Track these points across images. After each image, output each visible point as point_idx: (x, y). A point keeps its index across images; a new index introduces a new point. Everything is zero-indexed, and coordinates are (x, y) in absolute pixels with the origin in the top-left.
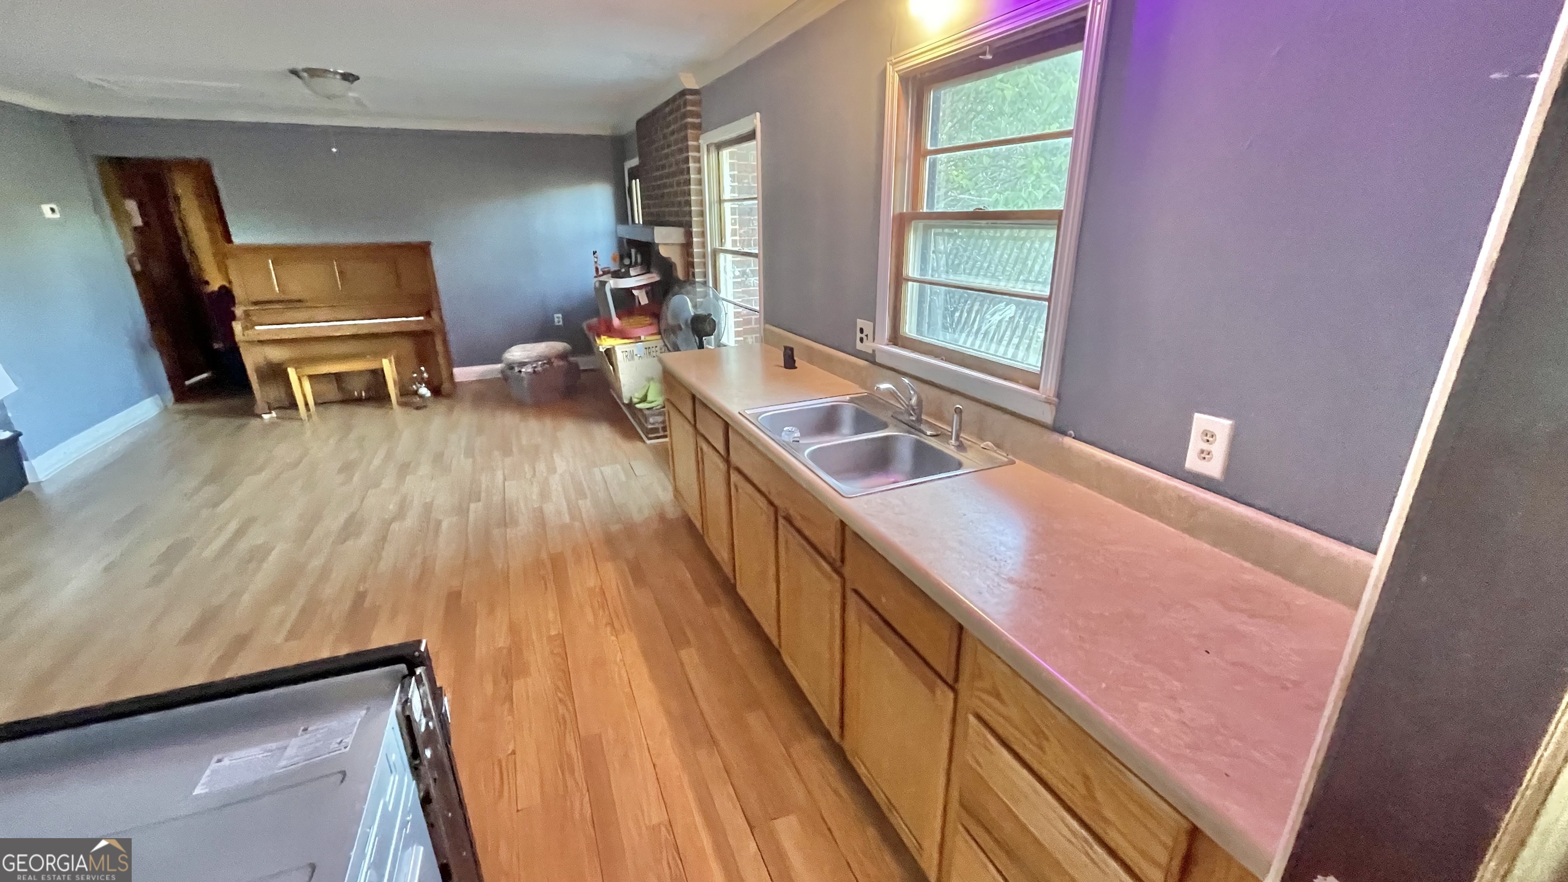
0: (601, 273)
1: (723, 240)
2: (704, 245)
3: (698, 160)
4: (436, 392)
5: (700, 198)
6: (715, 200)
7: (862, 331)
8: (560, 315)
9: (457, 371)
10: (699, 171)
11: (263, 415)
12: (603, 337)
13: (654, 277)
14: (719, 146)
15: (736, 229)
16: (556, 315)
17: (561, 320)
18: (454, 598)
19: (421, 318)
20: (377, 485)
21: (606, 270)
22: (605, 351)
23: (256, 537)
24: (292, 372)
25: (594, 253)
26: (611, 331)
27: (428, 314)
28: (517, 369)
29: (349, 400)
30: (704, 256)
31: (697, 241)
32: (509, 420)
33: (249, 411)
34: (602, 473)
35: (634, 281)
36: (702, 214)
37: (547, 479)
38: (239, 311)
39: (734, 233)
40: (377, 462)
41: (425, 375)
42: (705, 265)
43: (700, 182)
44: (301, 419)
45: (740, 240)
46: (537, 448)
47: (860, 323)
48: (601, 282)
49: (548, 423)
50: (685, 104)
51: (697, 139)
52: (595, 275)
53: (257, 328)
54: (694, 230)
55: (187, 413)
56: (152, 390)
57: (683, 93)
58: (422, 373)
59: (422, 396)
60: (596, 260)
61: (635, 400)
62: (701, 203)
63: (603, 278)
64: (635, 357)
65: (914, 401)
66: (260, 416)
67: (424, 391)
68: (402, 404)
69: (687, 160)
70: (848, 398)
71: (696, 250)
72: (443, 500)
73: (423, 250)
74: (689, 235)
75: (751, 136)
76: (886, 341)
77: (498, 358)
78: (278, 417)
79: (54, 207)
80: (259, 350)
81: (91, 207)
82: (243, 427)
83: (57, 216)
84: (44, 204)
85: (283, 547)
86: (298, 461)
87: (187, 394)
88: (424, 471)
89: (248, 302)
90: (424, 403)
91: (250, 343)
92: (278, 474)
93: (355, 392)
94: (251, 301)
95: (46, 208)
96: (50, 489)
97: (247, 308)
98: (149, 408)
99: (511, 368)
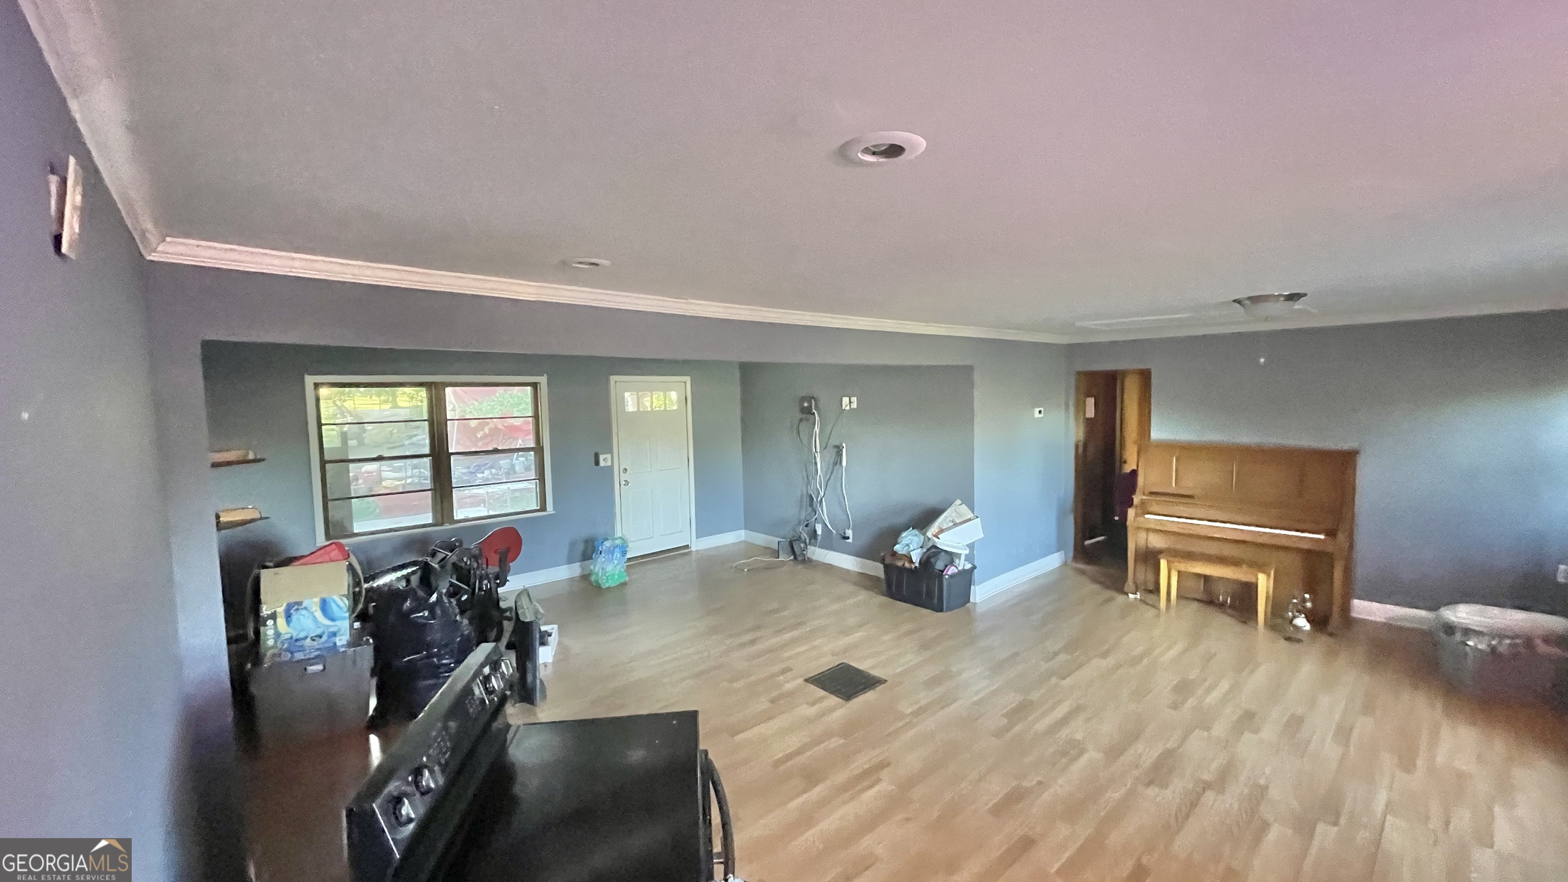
4: (1319, 621)
9: (1356, 603)
11: (1129, 594)
19: (1322, 537)
20: (1206, 726)
23: (1077, 730)
24: (1163, 564)
27: (1331, 533)
28: (1458, 637)
29: (1210, 601)
33: (1118, 585)
38: (1137, 499)
40: (1216, 695)
41: (1309, 605)
44: (1158, 609)
53: (1147, 516)
56: (1061, 546)
58: (1304, 600)
59: (1297, 628)
66: (1127, 594)
67: (1301, 622)
68: (1272, 627)
72: (1283, 794)
73: (1346, 460)
77: (1434, 607)
78: (1141, 600)
79: (1042, 409)
80: (1142, 536)
81: (1063, 406)
82: (1110, 599)
83: (1041, 415)
84: (1037, 408)
85: (1092, 755)
86: (1141, 657)
87: (1083, 554)
88: (1269, 732)
89: (1146, 492)
90: (1299, 636)
91: (1138, 528)
92: (1118, 666)
93: (1221, 597)
94: (1149, 491)
95: (1037, 410)
96: (980, 610)
97: (1144, 497)
98: (1054, 561)
99: (1450, 629)
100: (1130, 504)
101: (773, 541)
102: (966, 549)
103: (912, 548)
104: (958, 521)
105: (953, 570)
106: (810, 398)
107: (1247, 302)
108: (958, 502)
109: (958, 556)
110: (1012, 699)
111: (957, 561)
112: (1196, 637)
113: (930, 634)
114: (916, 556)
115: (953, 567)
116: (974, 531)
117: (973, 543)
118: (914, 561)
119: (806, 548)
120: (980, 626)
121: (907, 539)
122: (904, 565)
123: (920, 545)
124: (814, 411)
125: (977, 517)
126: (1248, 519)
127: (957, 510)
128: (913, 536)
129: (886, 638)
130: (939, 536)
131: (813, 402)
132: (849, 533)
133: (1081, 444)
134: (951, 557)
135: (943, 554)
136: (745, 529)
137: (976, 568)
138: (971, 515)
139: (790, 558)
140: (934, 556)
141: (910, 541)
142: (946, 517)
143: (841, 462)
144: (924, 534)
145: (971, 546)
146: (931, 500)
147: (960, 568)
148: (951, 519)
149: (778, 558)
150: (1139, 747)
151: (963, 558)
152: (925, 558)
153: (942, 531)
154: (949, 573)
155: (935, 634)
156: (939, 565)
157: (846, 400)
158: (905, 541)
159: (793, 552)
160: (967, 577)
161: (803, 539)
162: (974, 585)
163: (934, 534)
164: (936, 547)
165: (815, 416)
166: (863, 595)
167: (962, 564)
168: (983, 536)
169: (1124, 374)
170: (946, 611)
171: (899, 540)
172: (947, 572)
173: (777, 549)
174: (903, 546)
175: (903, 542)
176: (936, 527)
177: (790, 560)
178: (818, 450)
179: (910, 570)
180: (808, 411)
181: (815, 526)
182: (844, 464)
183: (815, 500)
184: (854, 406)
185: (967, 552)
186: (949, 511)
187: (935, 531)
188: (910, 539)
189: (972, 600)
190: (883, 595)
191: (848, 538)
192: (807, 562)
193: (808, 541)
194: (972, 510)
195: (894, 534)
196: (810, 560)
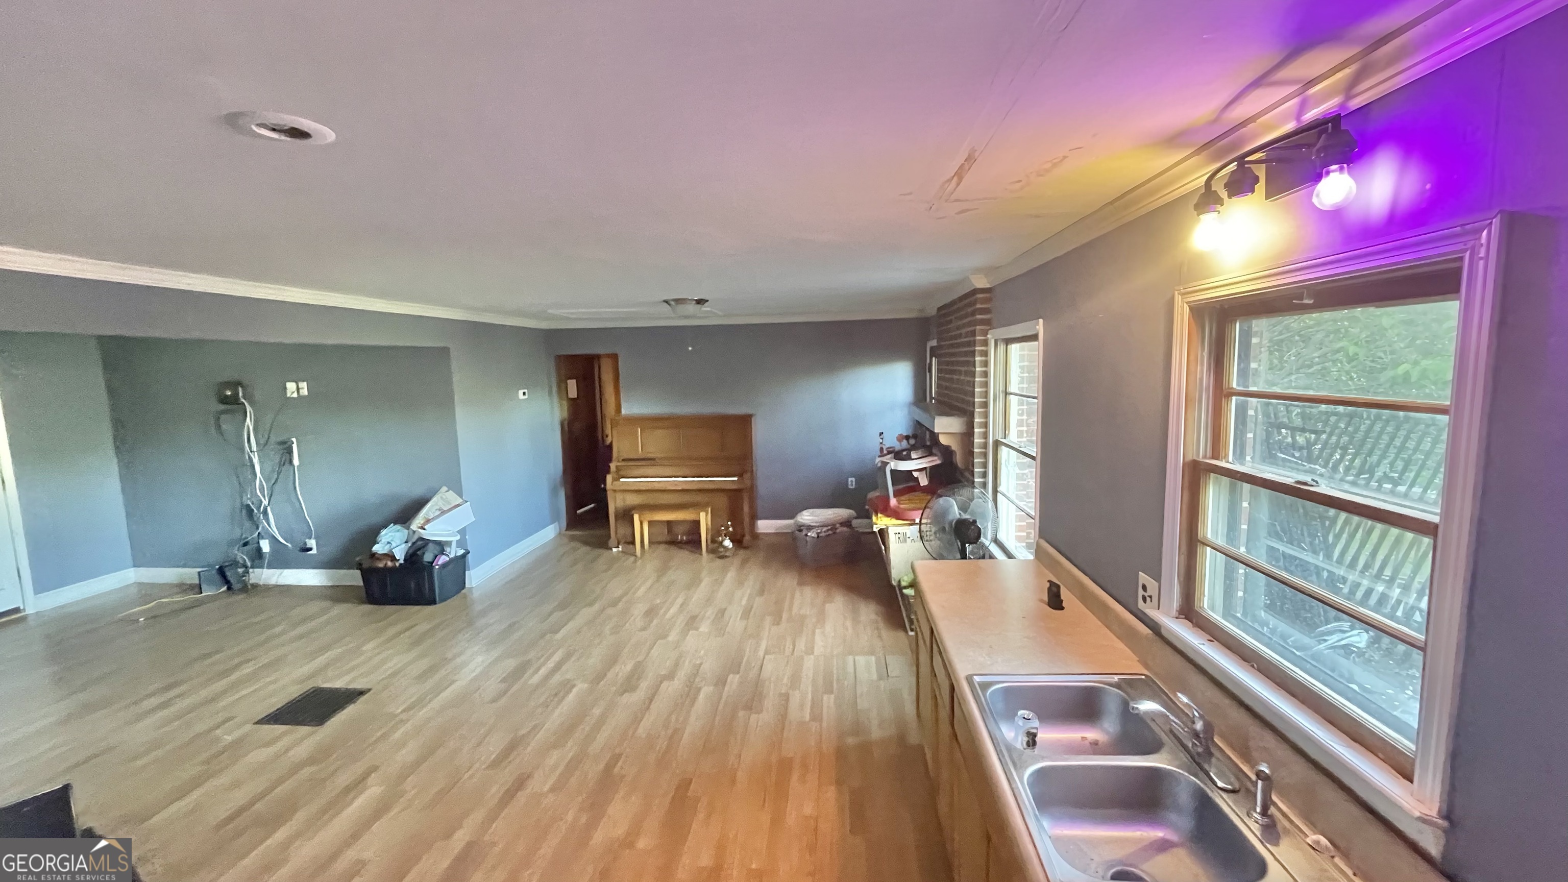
0: (885, 452)
1: (1007, 432)
2: (985, 435)
3: (985, 354)
4: (738, 541)
5: (984, 390)
6: (1001, 389)
7: (1144, 588)
8: (854, 479)
9: (759, 523)
10: (986, 364)
11: (613, 549)
12: (879, 515)
13: (935, 461)
14: (1008, 341)
15: (1023, 420)
16: (850, 479)
17: (854, 483)
18: (684, 785)
19: (736, 479)
20: (664, 636)
21: (891, 449)
22: (879, 531)
23: (567, 672)
24: (636, 517)
25: (881, 434)
26: (887, 511)
27: (740, 475)
28: (804, 532)
29: (673, 543)
30: (985, 446)
31: (979, 432)
32: (788, 581)
33: (603, 543)
34: (854, 661)
35: (915, 464)
36: (985, 405)
37: (802, 658)
38: (613, 466)
39: (1020, 423)
40: (673, 610)
41: (731, 529)
42: (985, 455)
43: (986, 374)
44: (636, 556)
45: (1027, 432)
46: (803, 618)
47: (1143, 578)
48: (882, 462)
49: (821, 593)
50: (975, 303)
51: (986, 334)
52: (879, 454)
53: (622, 480)
54: (977, 420)
55: (573, 538)
56: (554, 519)
57: (975, 291)
58: (728, 527)
59: (725, 547)
60: (881, 441)
61: (903, 584)
62: (986, 394)
63: (885, 459)
64: (908, 539)
65: (1199, 726)
66: (611, 549)
67: (728, 543)
68: (710, 551)
69: (973, 353)
70: (1116, 678)
71: (977, 440)
72: (709, 666)
73: (745, 421)
74: (970, 426)
75: (1034, 338)
76: (1174, 613)
77: (792, 517)
78: (622, 552)
79: (526, 391)
80: (619, 496)
81: (547, 390)
82: (599, 556)
83: (526, 397)
84: (521, 389)
85: (581, 686)
86: (619, 599)
87: (574, 522)
88: (704, 628)
89: (620, 460)
90: (727, 554)
91: (615, 491)
92: (603, 610)
93: (679, 536)
94: (622, 458)
95: (521, 392)
96: (476, 594)
97: (619, 464)
98: (549, 533)
99: (800, 528)
100: (608, 472)
101: (190, 574)
102: (457, 535)
103: (394, 545)
104: (445, 509)
105: (444, 559)
106: (235, 385)
107: (673, 303)
108: (444, 489)
109: (449, 543)
110: (511, 664)
111: (447, 549)
112: (663, 570)
113: (424, 627)
114: (400, 554)
115: (444, 557)
116: (465, 516)
117: (464, 528)
118: (398, 558)
119: (248, 572)
120: (478, 607)
121: (387, 536)
122: (386, 564)
123: (405, 540)
124: (243, 401)
125: (467, 502)
126: (687, 472)
127: (444, 498)
128: (395, 532)
129: (369, 646)
130: (426, 527)
131: (240, 389)
132: (312, 543)
133: (566, 423)
134: (441, 546)
135: (430, 544)
136: (134, 566)
137: (469, 553)
138: (460, 501)
139: (221, 590)
140: (419, 549)
141: (391, 538)
142: (432, 506)
143: (291, 462)
144: (408, 528)
145: (462, 532)
146: (413, 490)
147: (452, 556)
148: (438, 508)
149: (201, 593)
150: (617, 668)
151: (454, 545)
152: (411, 551)
153: (428, 521)
154: (439, 563)
155: (428, 627)
156: (428, 557)
157: (291, 386)
158: (386, 538)
159: (227, 582)
160: (461, 563)
161: (241, 562)
162: (469, 570)
163: (419, 525)
164: (422, 539)
165: (245, 405)
166: (339, 609)
167: (454, 551)
168: (474, 519)
169: (598, 357)
170: (439, 603)
171: (379, 539)
172: (438, 562)
173: (197, 582)
174: (383, 545)
175: (383, 541)
176: (420, 518)
177: (223, 592)
178: (254, 448)
179: (393, 570)
180: (233, 401)
181: (259, 543)
182: (296, 462)
183: (256, 511)
184: (305, 392)
185: (458, 537)
186: (434, 499)
187: (419, 523)
188: (392, 536)
189: (467, 585)
190: (363, 603)
191: (310, 549)
192: (248, 589)
193: (249, 564)
194: (461, 496)
195: (372, 535)
196: (255, 586)
